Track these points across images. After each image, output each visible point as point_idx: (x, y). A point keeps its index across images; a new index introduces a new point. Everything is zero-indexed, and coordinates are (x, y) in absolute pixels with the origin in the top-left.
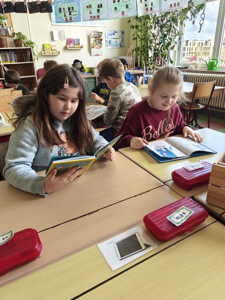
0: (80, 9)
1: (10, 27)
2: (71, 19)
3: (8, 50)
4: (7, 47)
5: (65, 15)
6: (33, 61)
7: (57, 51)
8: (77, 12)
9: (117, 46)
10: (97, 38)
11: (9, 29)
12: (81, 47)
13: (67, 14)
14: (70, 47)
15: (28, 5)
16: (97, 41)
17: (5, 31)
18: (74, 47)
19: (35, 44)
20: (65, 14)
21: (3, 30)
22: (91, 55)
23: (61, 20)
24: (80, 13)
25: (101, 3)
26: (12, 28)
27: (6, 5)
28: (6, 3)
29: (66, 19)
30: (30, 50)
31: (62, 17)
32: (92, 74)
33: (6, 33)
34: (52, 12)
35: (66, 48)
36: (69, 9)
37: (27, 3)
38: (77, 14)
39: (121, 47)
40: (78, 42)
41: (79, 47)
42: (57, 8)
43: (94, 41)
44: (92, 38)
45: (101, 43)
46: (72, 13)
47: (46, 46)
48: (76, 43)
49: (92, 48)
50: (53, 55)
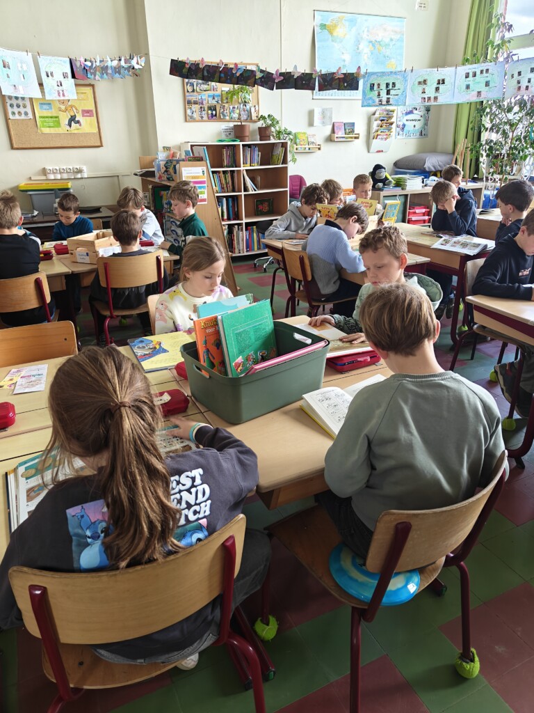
0: (407, 85)
1: (255, 107)
2: (389, 102)
3: (250, 146)
4: (249, 141)
6: (287, 164)
7: (316, 145)
8: (401, 91)
9: (415, 135)
10: (384, 120)
11: (253, 109)
12: (356, 138)
13: (383, 93)
14: (337, 137)
15: (319, 78)
16: (384, 126)
17: (247, 112)
18: (345, 138)
20: (379, 93)
21: (244, 110)
22: (369, 152)
23: (370, 102)
24: (406, 93)
25: (443, 78)
27: (282, 78)
28: (282, 74)
30: (285, 144)
31: (373, 98)
32: (403, 189)
33: (248, 116)
34: (357, 89)
35: (330, 139)
36: (387, 85)
37: (318, 75)
38: (400, 94)
39: (422, 135)
40: (352, 127)
41: (351, 138)
42: (367, 84)
43: (378, 126)
44: (376, 120)
45: (389, 130)
46: (392, 92)
47: (299, 136)
48: (347, 131)
49: (373, 139)
50: (310, 152)
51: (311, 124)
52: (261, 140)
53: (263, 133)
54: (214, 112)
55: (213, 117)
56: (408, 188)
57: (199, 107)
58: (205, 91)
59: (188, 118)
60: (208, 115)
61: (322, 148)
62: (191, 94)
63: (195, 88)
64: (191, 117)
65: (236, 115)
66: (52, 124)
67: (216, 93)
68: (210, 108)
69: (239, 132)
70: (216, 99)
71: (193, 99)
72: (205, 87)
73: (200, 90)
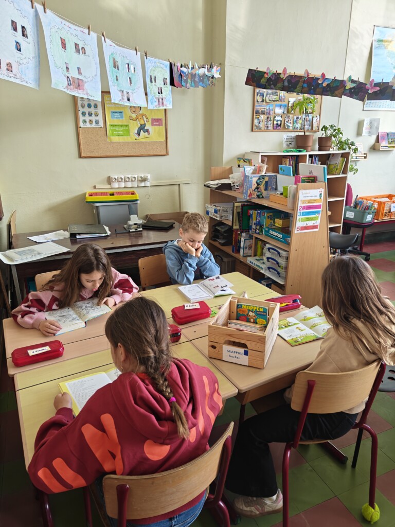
1: (317, 117)
6: (347, 174)
7: (362, 154)
11: (314, 120)
17: (309, 122)
18: (388, 147)
21: (307, 121)
30: (347, 155)
33: (310, 126)
40: (394, 137)
41: (393, 147)
48: (390, 140)
51: (359, 134)
54: (279, 122)
55: (277, 127)
58: (274, 101)
59: (254, 127)
64: (258, 127)
66: (121, 133)
67: (282, 103)
70: (283, 109)
71: (262, 109)
72: (274, 97)
73: (270, 100)
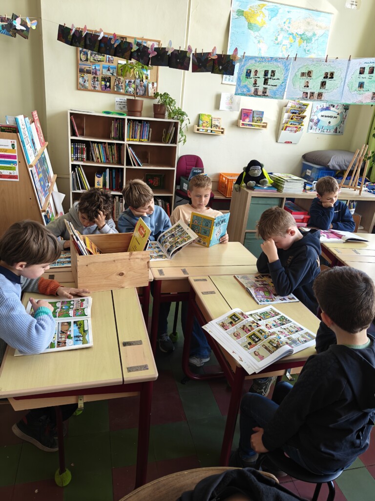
0: (288, 76)
1: (153, 83)
2: (266, 93)
3: (140, 121)
4: (141, 116)
5: (255, 83)
6: (176, 144)
7: (219, 128)
9: (329, 131)
10: (295, 113)
11: (150, 86)
12: (264, 127)
13: (261, 82)
14: (243, 124)
15: (194, 58)
16: (295, 119)
17: (144, 88)
18: (252, 125)
19: (187, 116)
20: (256, 81)
21: (141, 86)
22: (277, 142)
23: (245, 90)
24: (286, 85)
25: (332, 71)
26: (155, 84)
27: (156, 53)
28: (157, 49)
29: (256, 91)
30: (176, 124)
31: (249, 86)
32: (279, 191)
33: (145, 91)
34: (233, 74)
35: (235, 124)
36: (266, 73)
37: (193, 54)
38: (278, 85)
39: (336, 132)
40: (261, 116)
41: (259, 126)
42: (243, 70)
43: (289, 118)
44: (287, 112)
45: (300, 123)
47: (203, 118)
48: (256, 119)
49: (282, 130)
50: (212, 135)
51: (217, 107)
52: (155, 117)
53: (158, 110)
54: (108, 84)
55: (106, 89)
56: (284, 191)
57: (92, 76)
58: (99, 61)
59: (79, 86)
60: (101, 85)
61: (225, 132)
62: (85, 63)
63: (89, 57)
64: (83, 86)
65: (131, 90)
67: (111, 65)
68: (104, 79)
69: (132, 106)
70: (111, 71)
71: (87, 68)
72: (100, 57)
73: (94, 60)
